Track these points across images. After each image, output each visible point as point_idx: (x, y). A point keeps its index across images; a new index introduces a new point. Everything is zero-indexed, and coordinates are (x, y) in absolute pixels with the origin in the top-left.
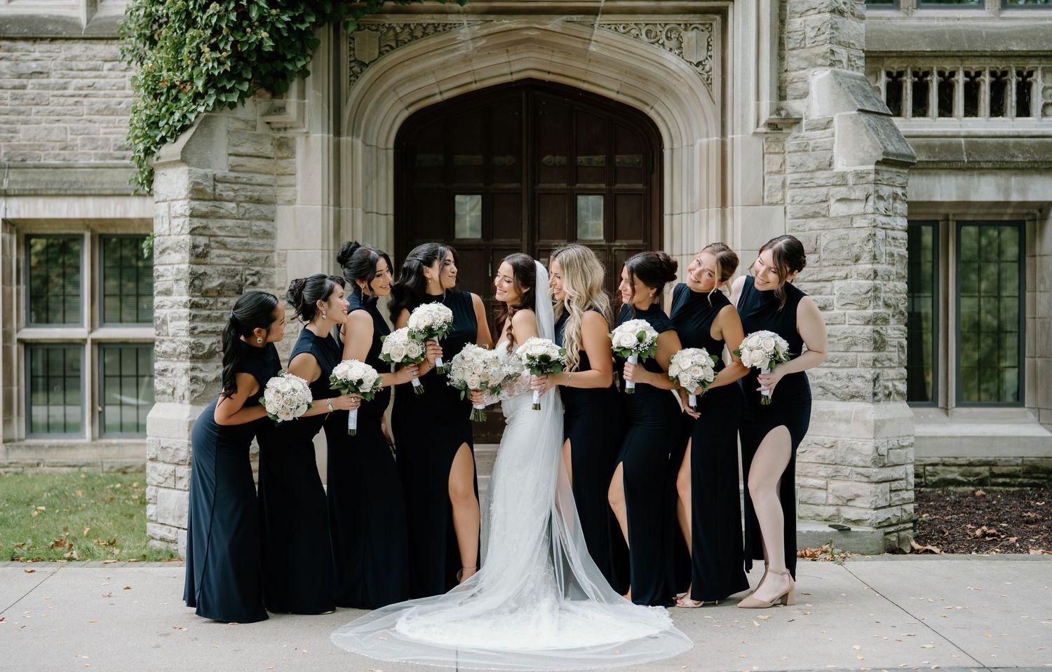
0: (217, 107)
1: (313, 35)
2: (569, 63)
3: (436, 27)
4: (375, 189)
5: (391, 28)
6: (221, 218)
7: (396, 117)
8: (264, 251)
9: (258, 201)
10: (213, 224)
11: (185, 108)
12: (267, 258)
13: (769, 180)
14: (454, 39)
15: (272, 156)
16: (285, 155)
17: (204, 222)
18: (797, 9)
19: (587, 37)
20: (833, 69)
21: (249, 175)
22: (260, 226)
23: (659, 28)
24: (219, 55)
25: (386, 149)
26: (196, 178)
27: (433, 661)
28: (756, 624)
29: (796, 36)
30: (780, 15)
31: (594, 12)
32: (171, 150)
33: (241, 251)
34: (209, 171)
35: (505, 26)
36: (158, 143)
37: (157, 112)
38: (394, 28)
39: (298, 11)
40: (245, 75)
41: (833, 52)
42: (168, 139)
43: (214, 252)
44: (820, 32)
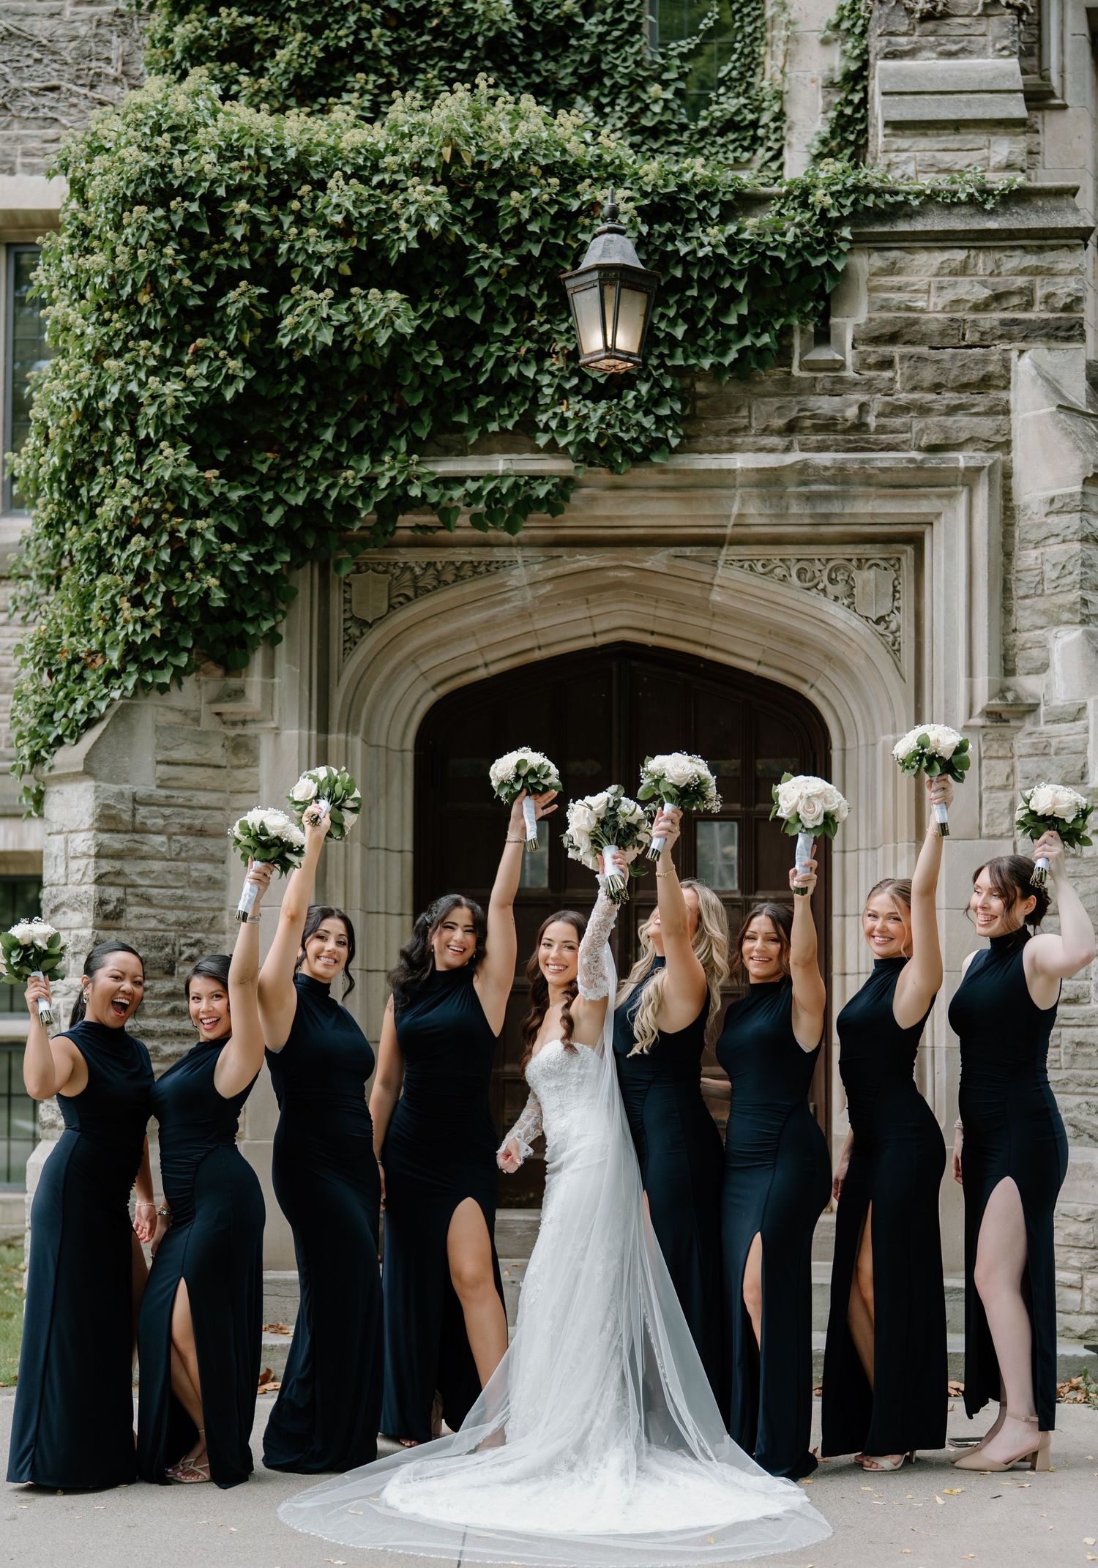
0: (140, 691)
1: (287, 582)
2: (682, 618)
3: (475, 567)
4: (383, 812)
5: (406, 568)
6: (143, 858)
7: (418, 701)
8: (209, 909)
9: (202, 833)
10: (131, 868)
11: (92, 693)
12: (213, 918)
13: (989, 799)
14: (502, 585)
15: (224, 764)
16: (243, 762)
17: (117, 865)
18: (1029, 537)
19: (707, 579)
20: (1085, 627)
21: (187, 794)
22: (202, 871)
23: (818, 565)
24: (142, 613)
25: (403, 751)
26: (105, 799)
27: (426, 1549)
28: (940, 1501)
29: (1028, 577)
30: (1004, 545)
31: (717, 542)
32: (70, 756)
33: (173, 908)
34: (126, 788)
35: (580, 564)
36: (51, 746)
37: (51, 698)
38: (412, 569)
39: (263, 545)
40: (182, 644)
41: (1085, 602)
42: (66, 740)
43: (133, 911)
44: (1066, 571)
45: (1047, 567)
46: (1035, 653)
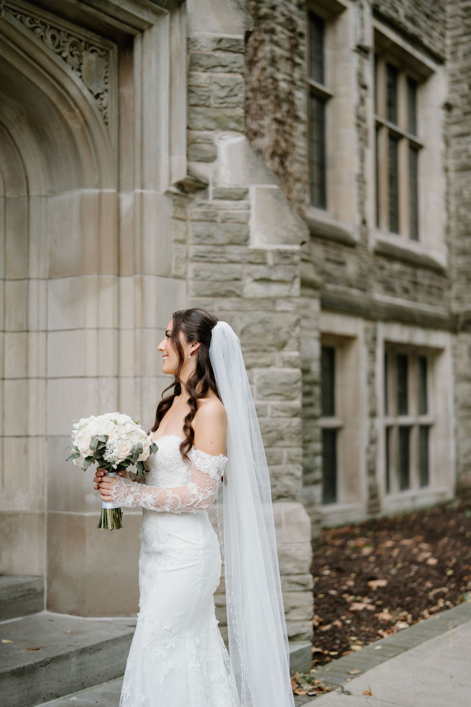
13: (176, 248)
18: (202, 62)
20: (247, 137)
23: (63, 37)
29: (200, 92)
44: (232, 94)
45: (215, 88)
46: (206, 147)
